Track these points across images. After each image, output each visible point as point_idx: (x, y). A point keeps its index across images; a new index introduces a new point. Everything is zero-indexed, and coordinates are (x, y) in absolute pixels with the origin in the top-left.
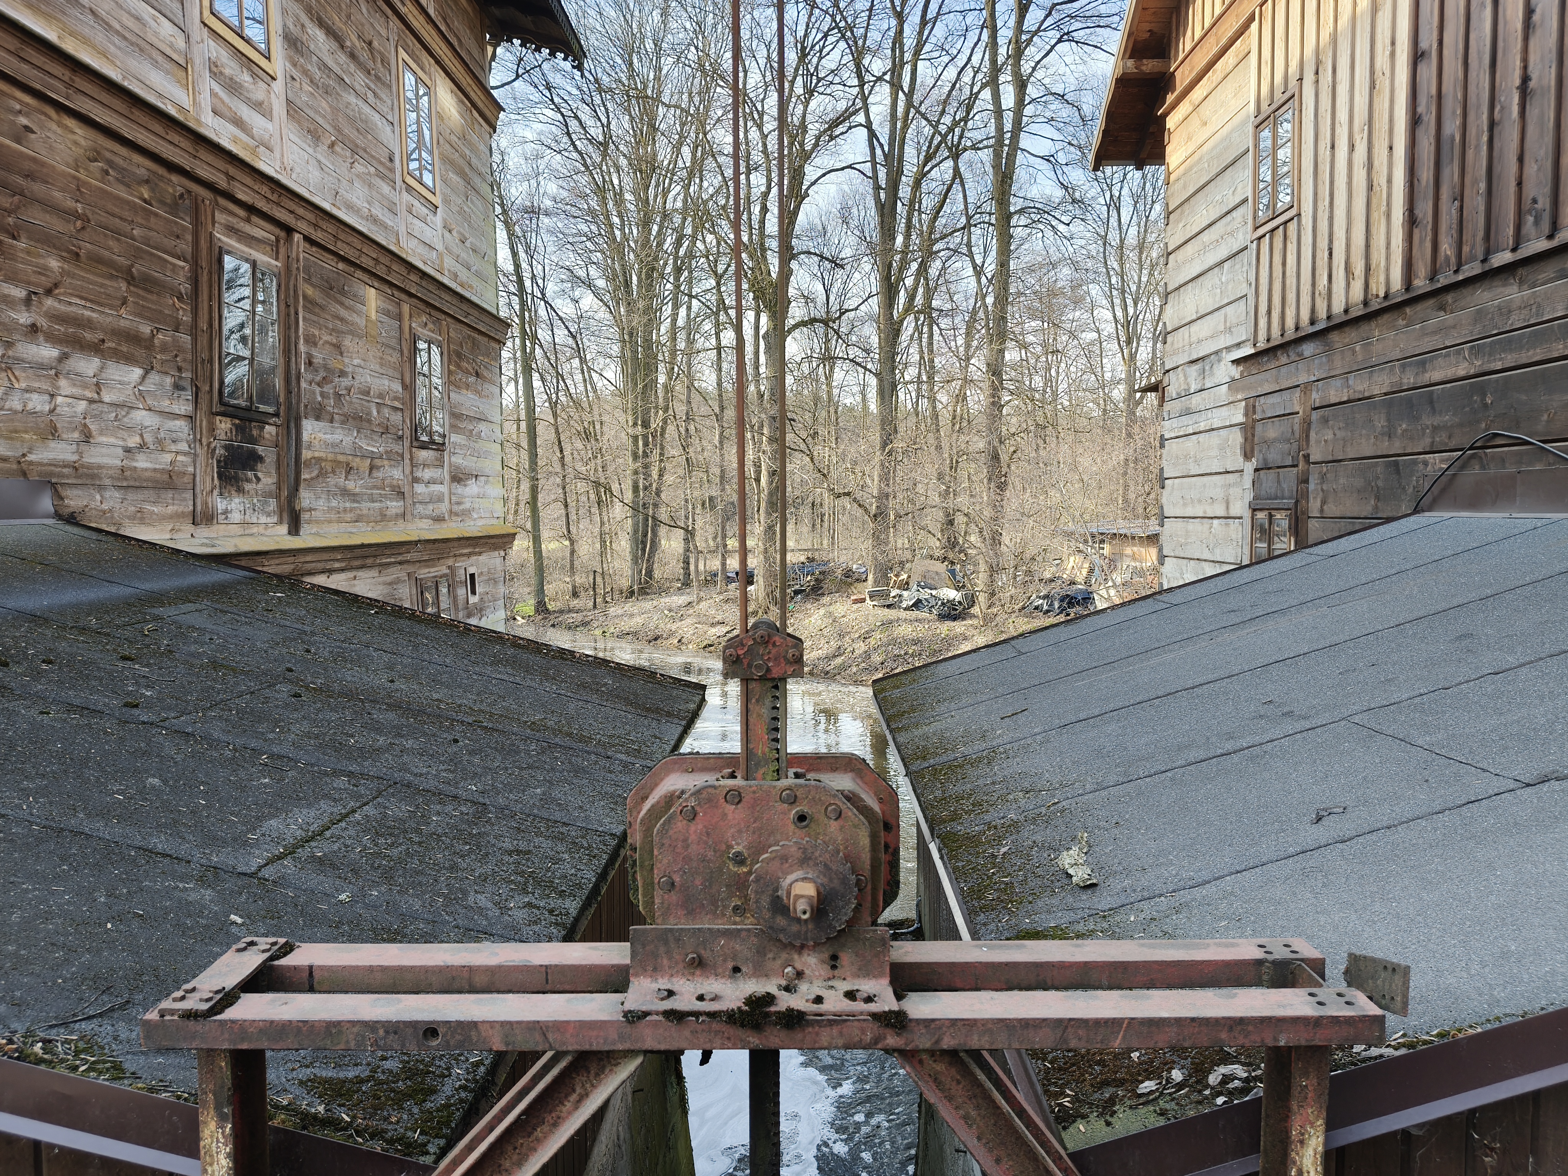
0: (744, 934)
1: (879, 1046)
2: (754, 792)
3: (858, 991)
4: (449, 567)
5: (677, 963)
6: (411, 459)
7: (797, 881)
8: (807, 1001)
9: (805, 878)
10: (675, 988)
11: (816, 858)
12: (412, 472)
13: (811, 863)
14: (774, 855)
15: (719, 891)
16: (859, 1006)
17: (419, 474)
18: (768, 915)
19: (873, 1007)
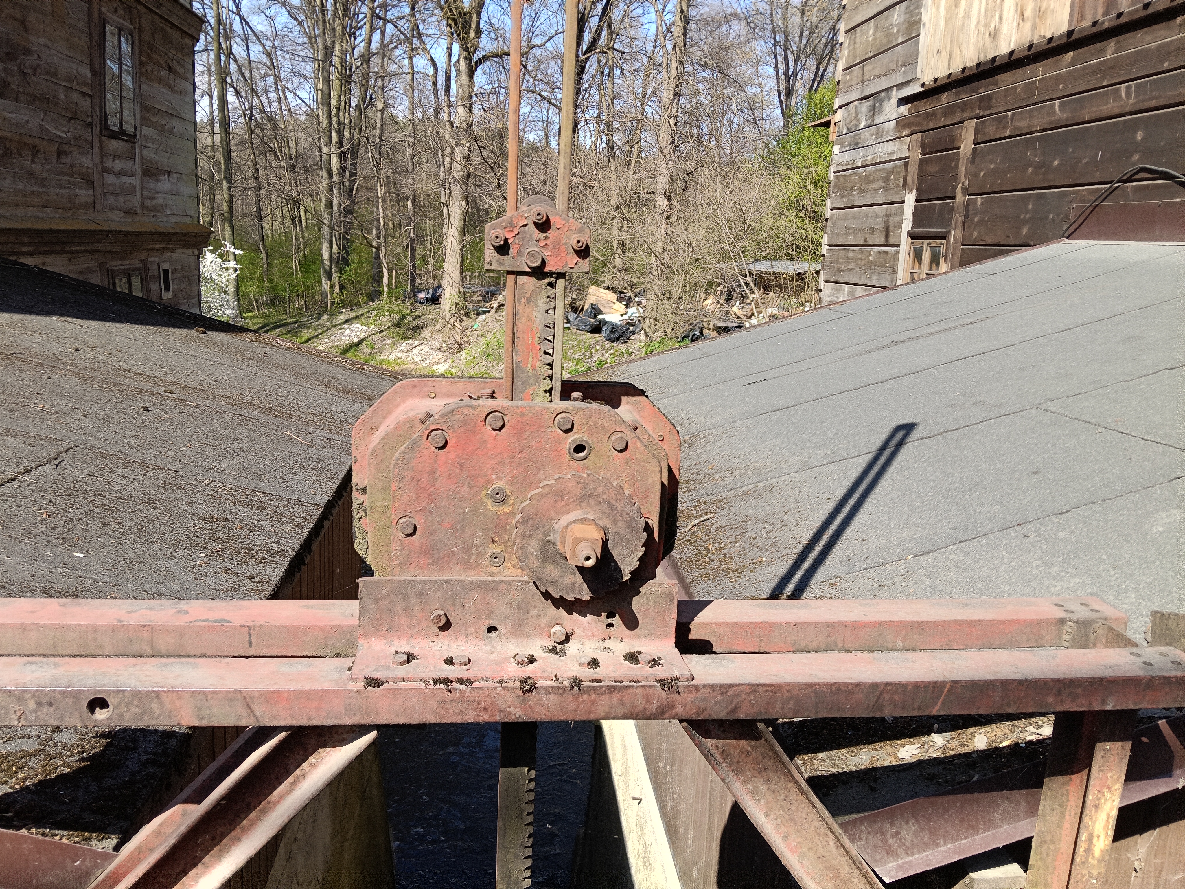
0: (503, 587)
1: (666, 716)
2: (522, 415)
3: (640, 653)
4: (142, 261)
5: (418, 622)
6: (101, 148)
7: (574, 522)
8: (581, 665)
9: (585, 519)
10: (414, 651)
11: (598, 496)
12: (102, 162)
13: (592, 501)
14: (546, 490)
15: (473, 535)
16: (642, 670)
17: (109, 164)
18: (536, 564)
19: (660, 672)
